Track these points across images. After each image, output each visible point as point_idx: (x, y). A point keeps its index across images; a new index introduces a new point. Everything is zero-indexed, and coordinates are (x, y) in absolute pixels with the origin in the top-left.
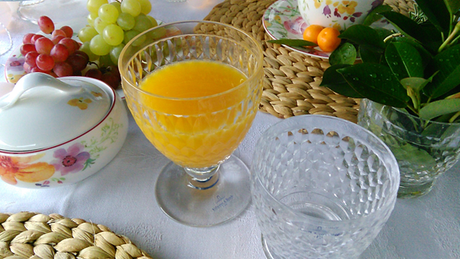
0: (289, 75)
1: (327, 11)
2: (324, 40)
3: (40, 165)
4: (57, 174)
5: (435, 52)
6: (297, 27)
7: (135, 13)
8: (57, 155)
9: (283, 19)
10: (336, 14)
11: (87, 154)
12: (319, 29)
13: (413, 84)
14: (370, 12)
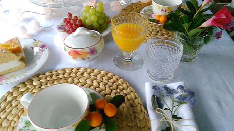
0: (151, 31)
1: (162, 10)
2: (162, 19)
3: (85, 52)
4: (88, 56)
5: (192, 19)
6: (152, 16)
7: (101, 11)
8: (90, 49)
9: (147, 13)
10: (165, 11)
11: (96, 50)
12: (160, 16)
13: (186, 26)
14: (176, 10)
